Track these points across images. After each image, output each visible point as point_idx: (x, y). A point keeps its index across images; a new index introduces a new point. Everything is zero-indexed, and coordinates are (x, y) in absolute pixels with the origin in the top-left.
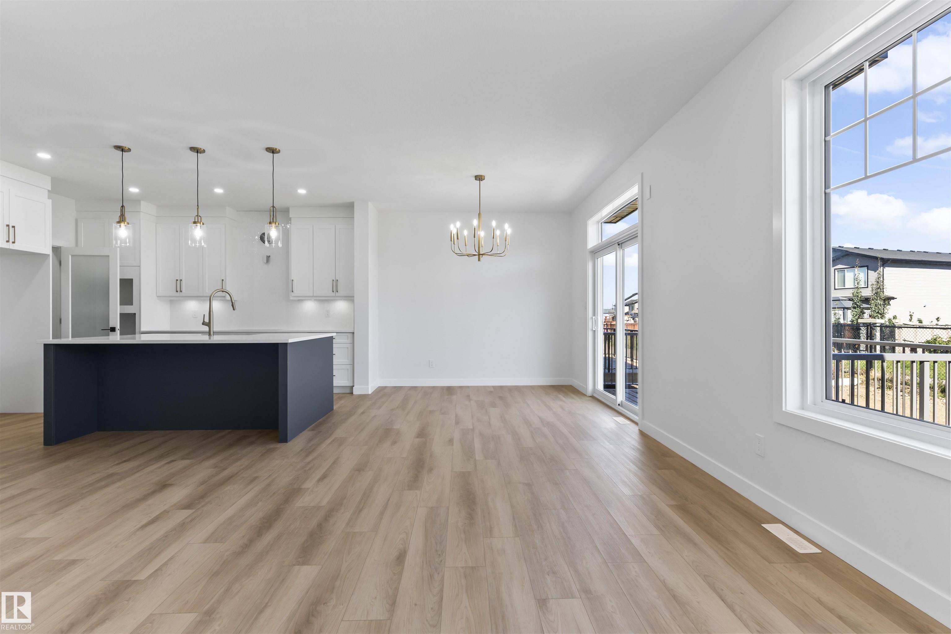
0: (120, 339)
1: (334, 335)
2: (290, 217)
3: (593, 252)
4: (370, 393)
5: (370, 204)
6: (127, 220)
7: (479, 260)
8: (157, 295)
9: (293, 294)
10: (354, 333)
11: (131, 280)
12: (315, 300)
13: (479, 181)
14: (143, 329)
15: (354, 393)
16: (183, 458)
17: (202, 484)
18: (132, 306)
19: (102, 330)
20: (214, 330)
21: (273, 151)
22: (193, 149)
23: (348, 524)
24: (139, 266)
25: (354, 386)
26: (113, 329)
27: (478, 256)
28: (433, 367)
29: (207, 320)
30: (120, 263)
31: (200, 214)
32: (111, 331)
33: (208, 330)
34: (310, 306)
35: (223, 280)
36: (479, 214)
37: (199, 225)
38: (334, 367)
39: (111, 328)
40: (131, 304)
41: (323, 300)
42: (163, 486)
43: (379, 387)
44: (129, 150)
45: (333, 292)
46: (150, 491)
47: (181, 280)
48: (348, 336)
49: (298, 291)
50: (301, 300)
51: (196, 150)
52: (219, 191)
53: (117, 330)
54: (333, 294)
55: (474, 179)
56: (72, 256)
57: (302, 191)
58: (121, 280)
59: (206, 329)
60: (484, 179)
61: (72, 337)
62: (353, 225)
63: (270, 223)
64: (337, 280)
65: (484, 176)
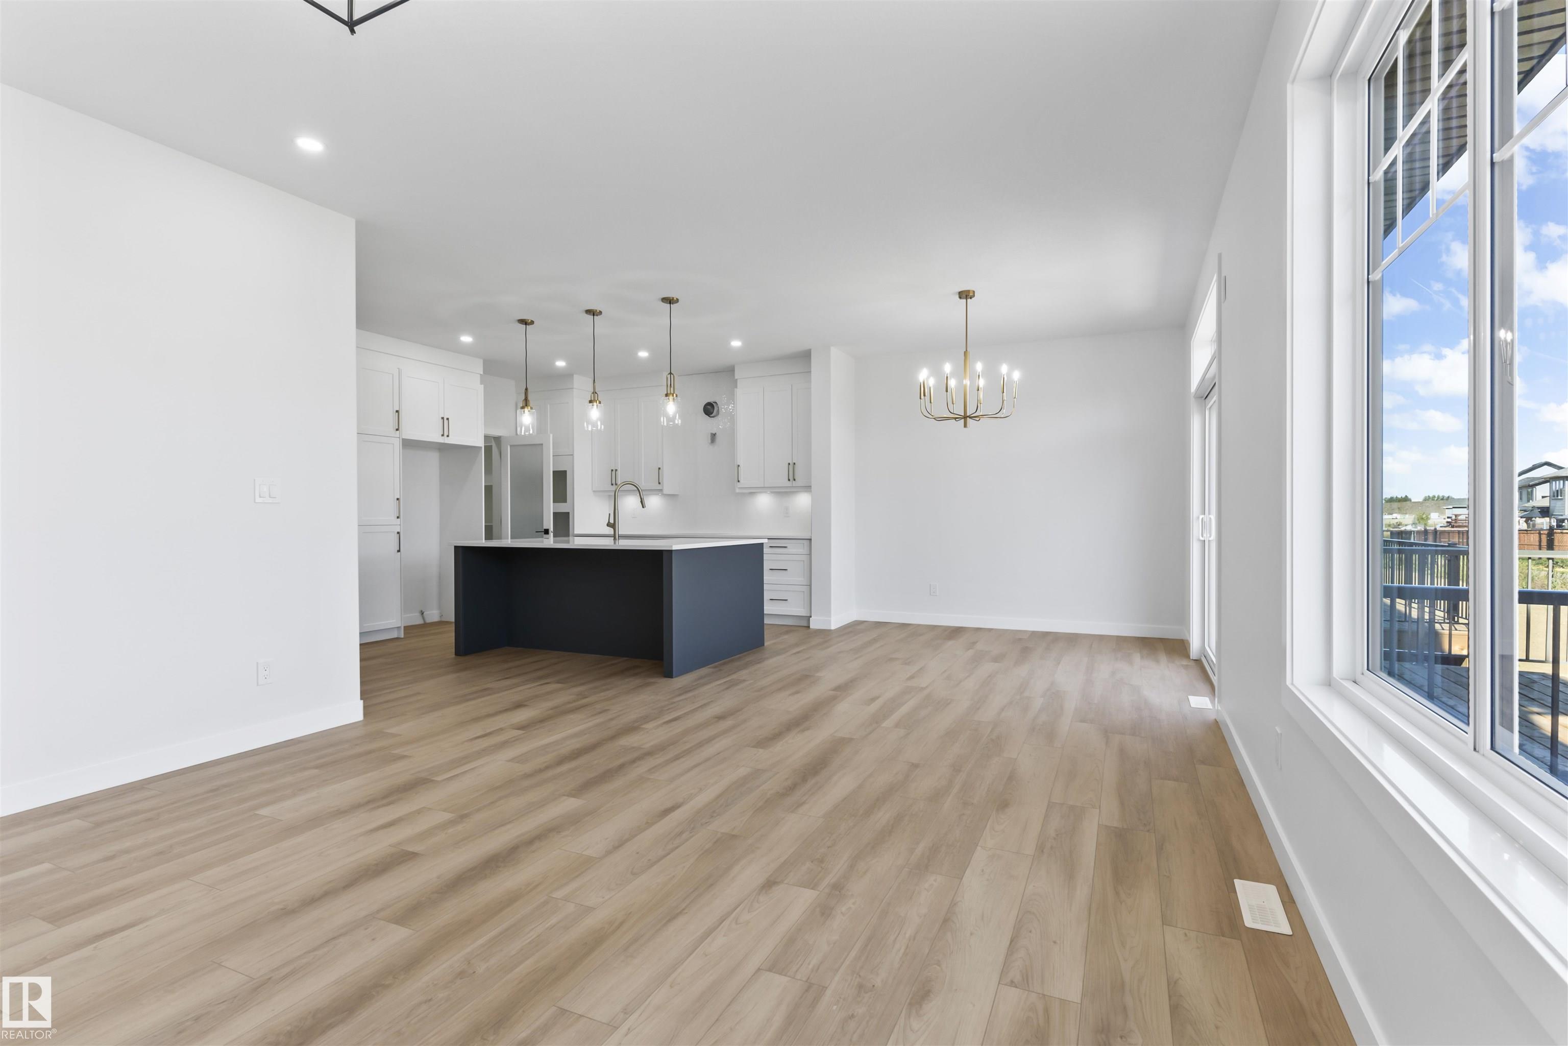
0: (511, 542)
1: (765, 541)
2: (736, 378)
3: (1202, 397)
4: (833, 628)
5: (833, 350)
6: (531, 405)
7: (965, 426)
8: (594, 490)
9: (739, 485)
10: (810, 540)
11: (565, 472)
12: (772, 492)
13: (965, 300)
14: (576, 532)
15: (811, 627)
16: (558, 682)
17: (552, 709)
18: (565, 504)
19: (537, 532)
20: (619, 533)
21: (669, 301)
22: (589, 312)
23: (649, 770)
24: (572, 455)
25: (811, 617)
26: (546, 532)
27: (963, 419)
28: (936, 595)
29: (612, 521)
30: (553, 452)
31: (596, 391)
32: (545, 534)
33: (613, 533)
34: (764, 501)
35: (659, 468)
36: (965, 352)
37: (595, 404)
38: (765, 587)
39: (545, 530)
40: (565, 501)
41: (781, 493)
42: (519, 706)
43: (856, 621)
44: (532, 323)
45: (789, 480)
46: (504, 709)
47: (616, 470)
48: (804, 544)
49: (746, 480)
50: (752, 492)
51: (592, 313)
52: (643, 354)
53: (550, 532)
54: (789, 484)
55: (957, 296)
56: (511, 446)
57: (736, 344)
58: (554, 472)
59: (610, 531)
60: (974, 296)
61: (485, 539)
62: (810, 381)
63: (667, 395)
64: (794, 464)
65: (974, 292)
